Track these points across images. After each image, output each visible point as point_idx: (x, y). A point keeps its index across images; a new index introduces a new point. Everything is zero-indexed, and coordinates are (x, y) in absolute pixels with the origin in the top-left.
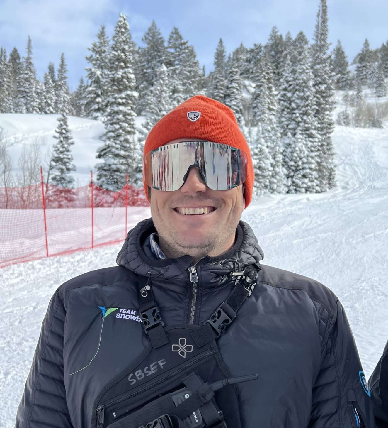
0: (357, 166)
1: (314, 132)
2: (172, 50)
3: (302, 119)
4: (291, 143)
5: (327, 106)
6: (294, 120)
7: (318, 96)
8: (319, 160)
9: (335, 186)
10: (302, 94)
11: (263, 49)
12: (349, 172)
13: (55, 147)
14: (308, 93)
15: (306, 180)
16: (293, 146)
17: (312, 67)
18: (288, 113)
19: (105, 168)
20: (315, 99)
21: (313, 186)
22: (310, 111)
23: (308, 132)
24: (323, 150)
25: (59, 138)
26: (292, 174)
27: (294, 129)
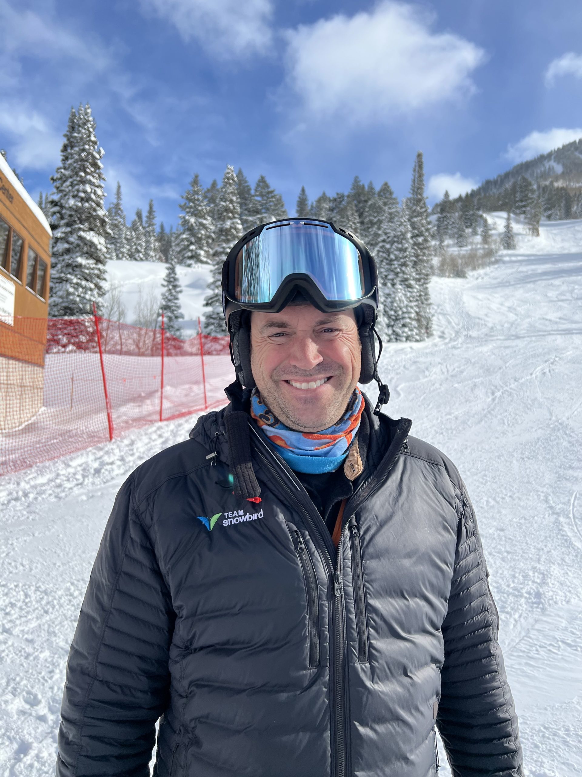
0: (449, 315)
1: (412, 282)
2: (259, 199)
3: (401, 270)
4: (391, 293)
5: (425, 258)
6: (392, 271)
7: (416, 248)
8: (417, 310)
9: (432, 335)
10: (400, 246)
11: (345, 198)
12: (443, 322)
13: (163, 295)
14: (407, 245)
15: (406, 330)
16: (393, 296)
17: (409, 220)
18: (387, 264)
19: (214, 316)
20: (413, 251)
21: (412, 335)
22: (408, 263)
23: (406, 283)
24: (421, 300)
25: (167, 286)
26: (392, 323)
27: (393, 280)
